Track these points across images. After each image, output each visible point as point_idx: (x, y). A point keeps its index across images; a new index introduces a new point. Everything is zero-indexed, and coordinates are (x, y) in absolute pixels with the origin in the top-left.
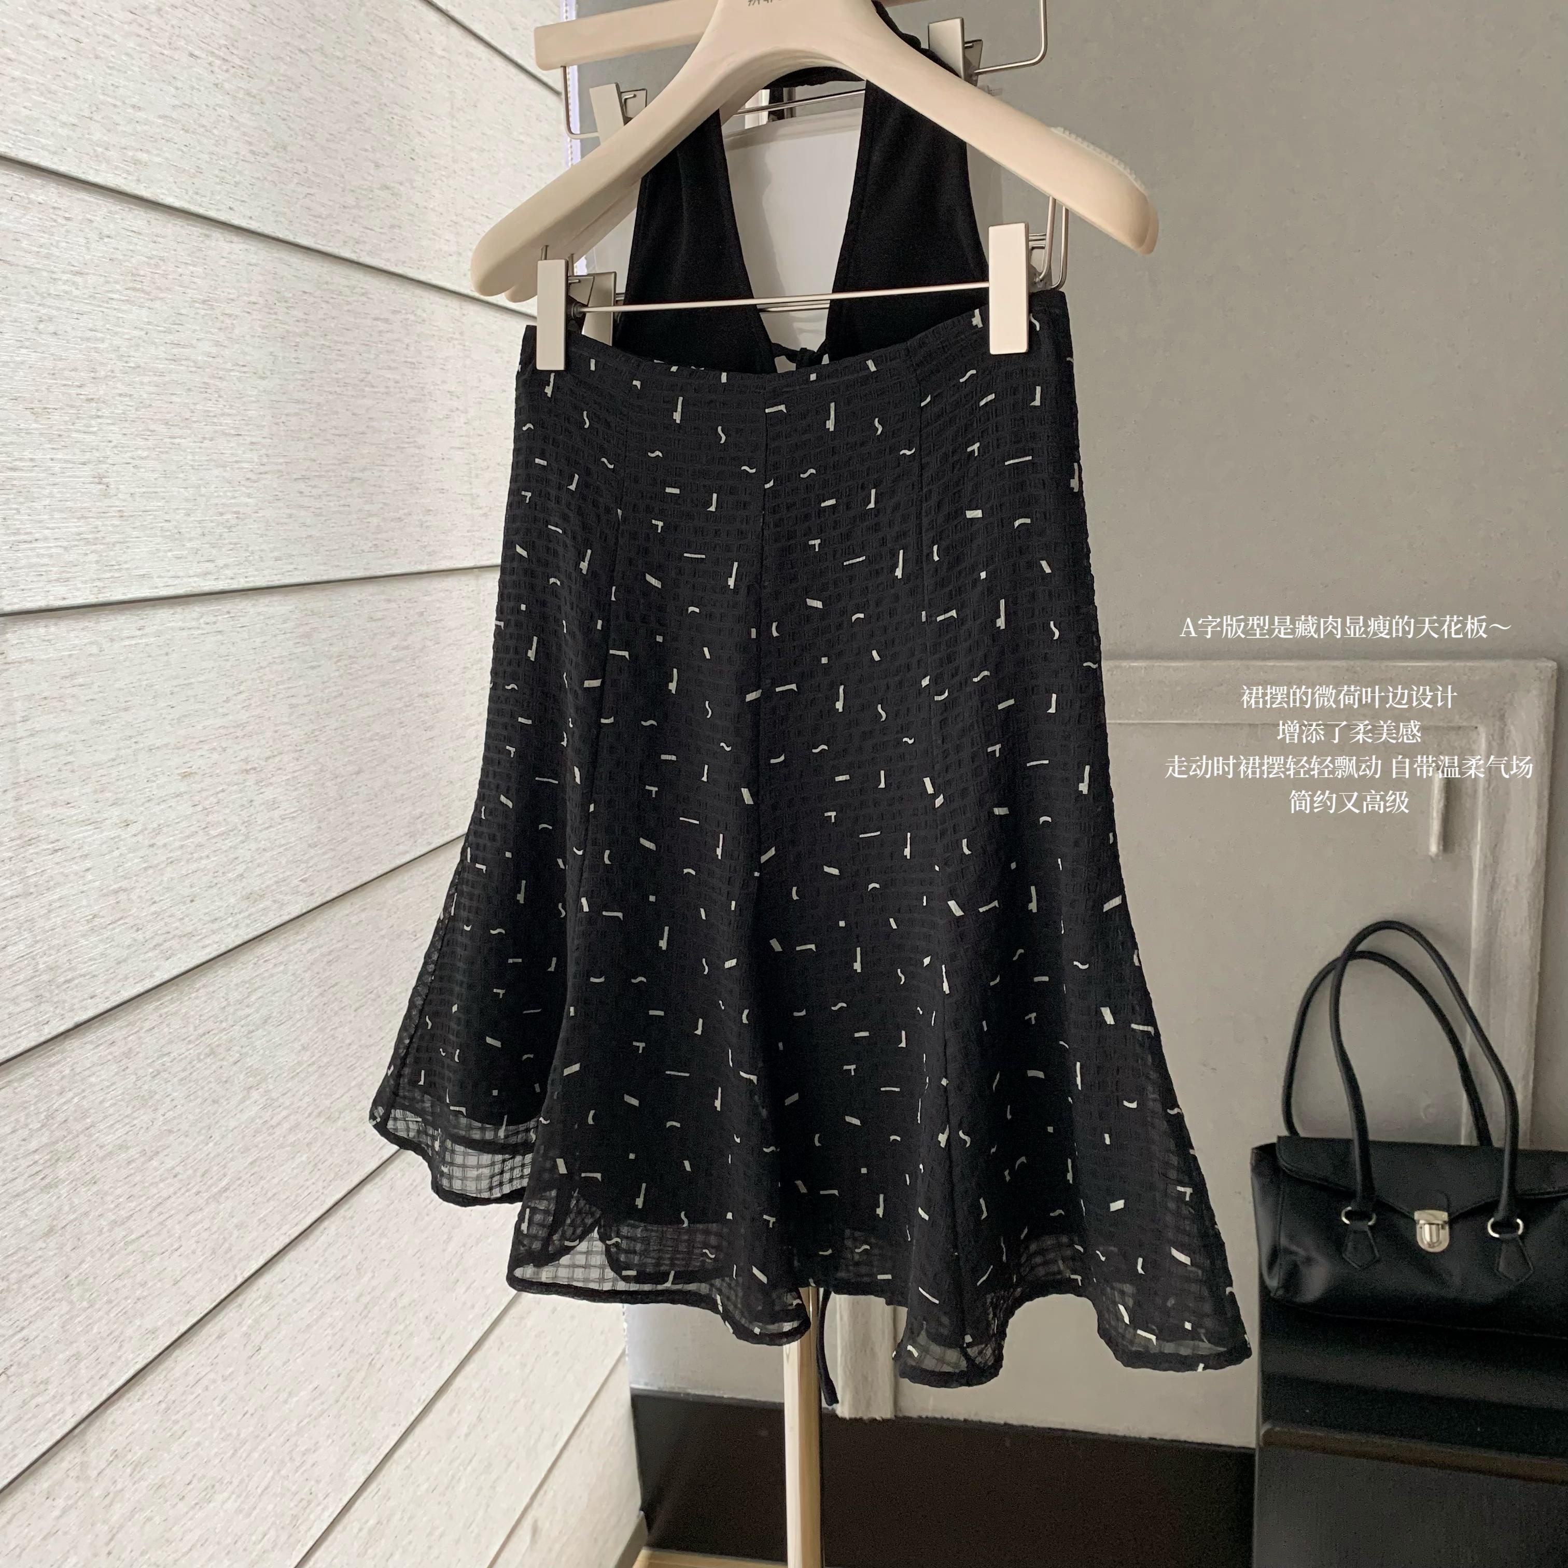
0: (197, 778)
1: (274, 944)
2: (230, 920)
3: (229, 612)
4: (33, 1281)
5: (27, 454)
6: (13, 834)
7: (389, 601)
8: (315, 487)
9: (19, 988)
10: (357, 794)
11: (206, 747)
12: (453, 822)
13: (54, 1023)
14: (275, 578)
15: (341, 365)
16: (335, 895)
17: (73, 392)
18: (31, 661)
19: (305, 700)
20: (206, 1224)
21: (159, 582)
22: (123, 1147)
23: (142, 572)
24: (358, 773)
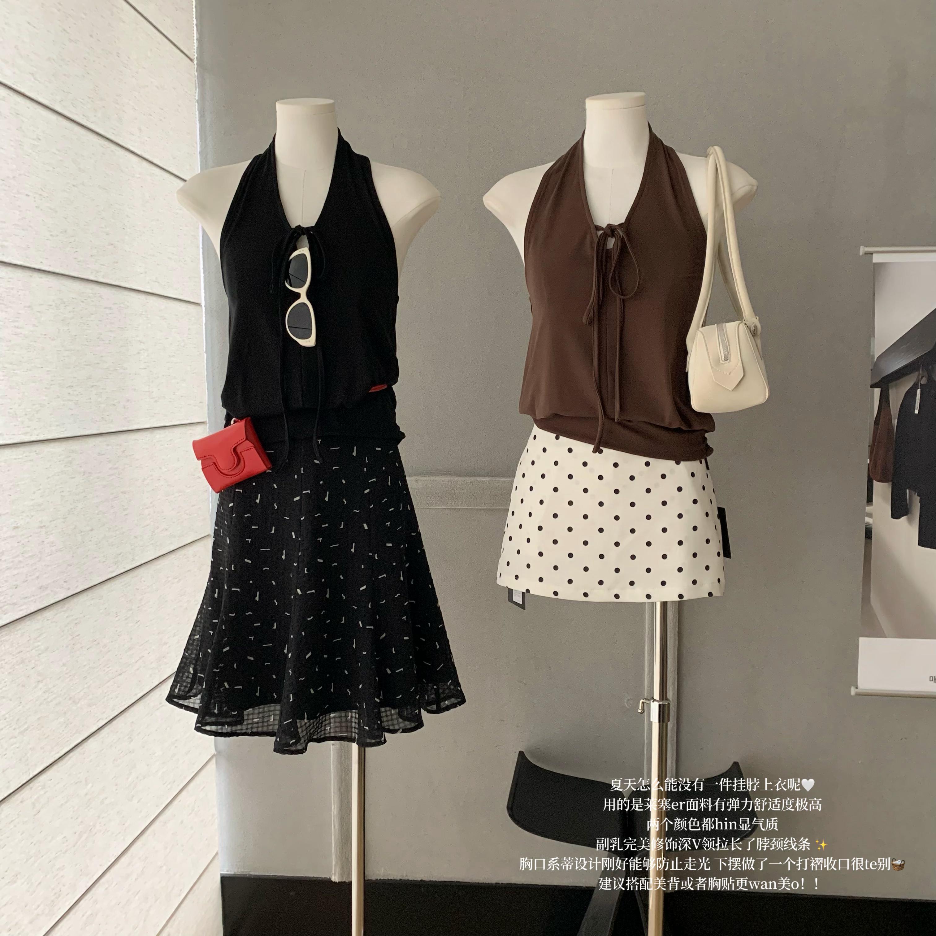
1: (51, 612)
2: (32, 598)
3: (36, 451)
8: (75, 390)
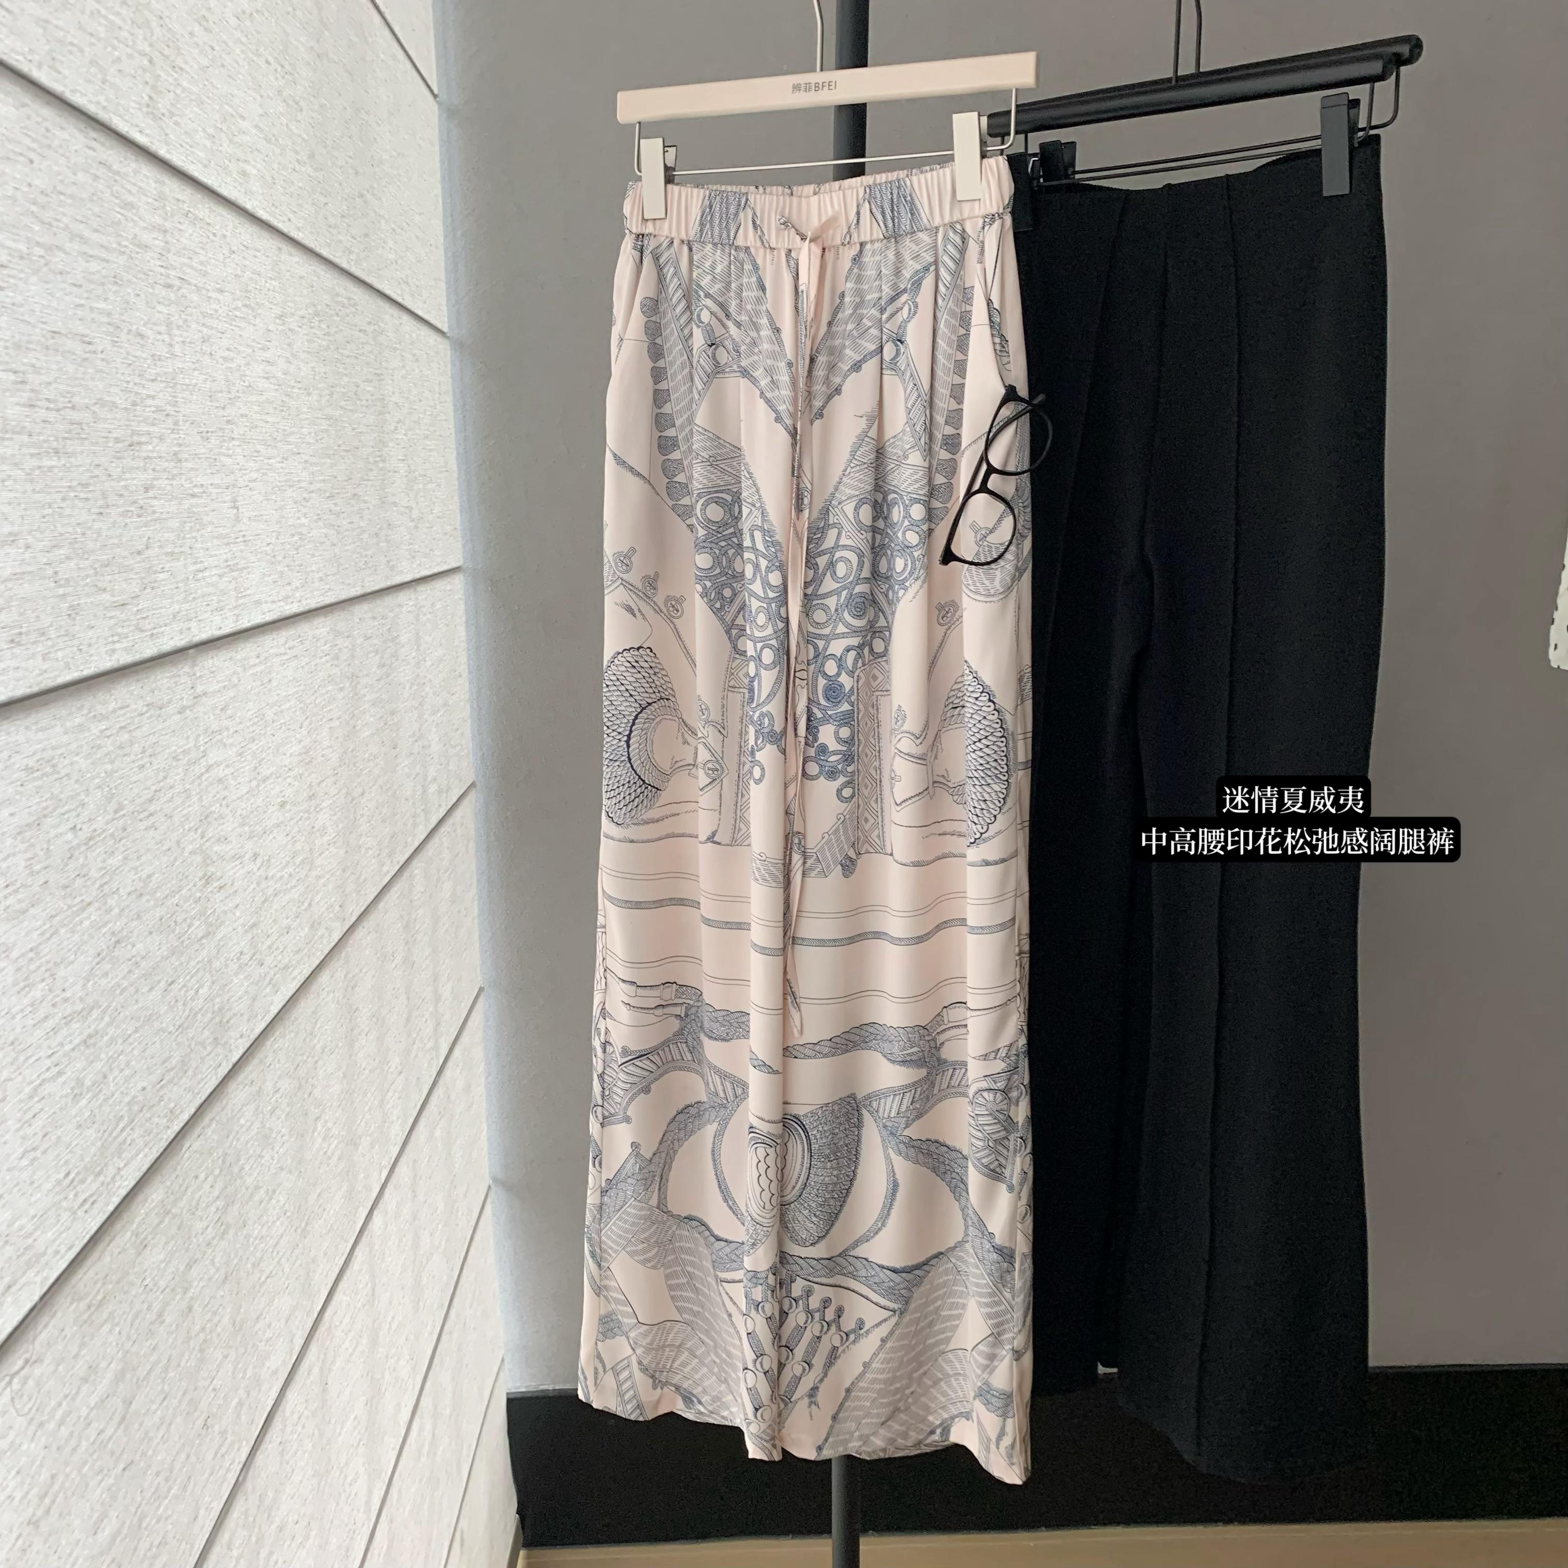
0: (288, 807)
1: (327, 972)
2: (306, 950)
3: (300, 636)
4: (219, 1329)
5: (200, 480)
6: (201, 874)
7: (374, 618)
8: (336, 504)
9: (206, 1033)
10: (362, 815)
11: (291, 774)
12: (409, 840)
13: (224, 1064)
14: (321, 598)
15: (346, 379)
16: (354, 919)
17: (221, 412)
18: (205, 694)
19: (338, 723)
20: (299, 1262)
21: (265, 607)
22: (257, 1188)
23: (256, 598)
24: (363, 794)
